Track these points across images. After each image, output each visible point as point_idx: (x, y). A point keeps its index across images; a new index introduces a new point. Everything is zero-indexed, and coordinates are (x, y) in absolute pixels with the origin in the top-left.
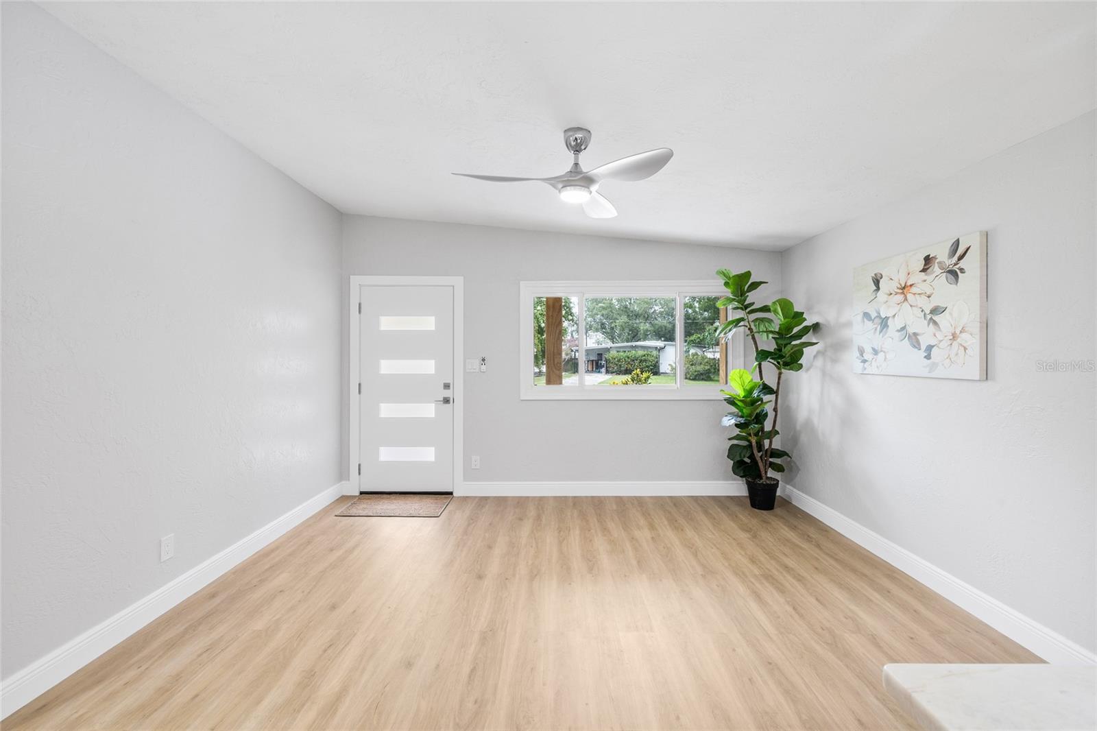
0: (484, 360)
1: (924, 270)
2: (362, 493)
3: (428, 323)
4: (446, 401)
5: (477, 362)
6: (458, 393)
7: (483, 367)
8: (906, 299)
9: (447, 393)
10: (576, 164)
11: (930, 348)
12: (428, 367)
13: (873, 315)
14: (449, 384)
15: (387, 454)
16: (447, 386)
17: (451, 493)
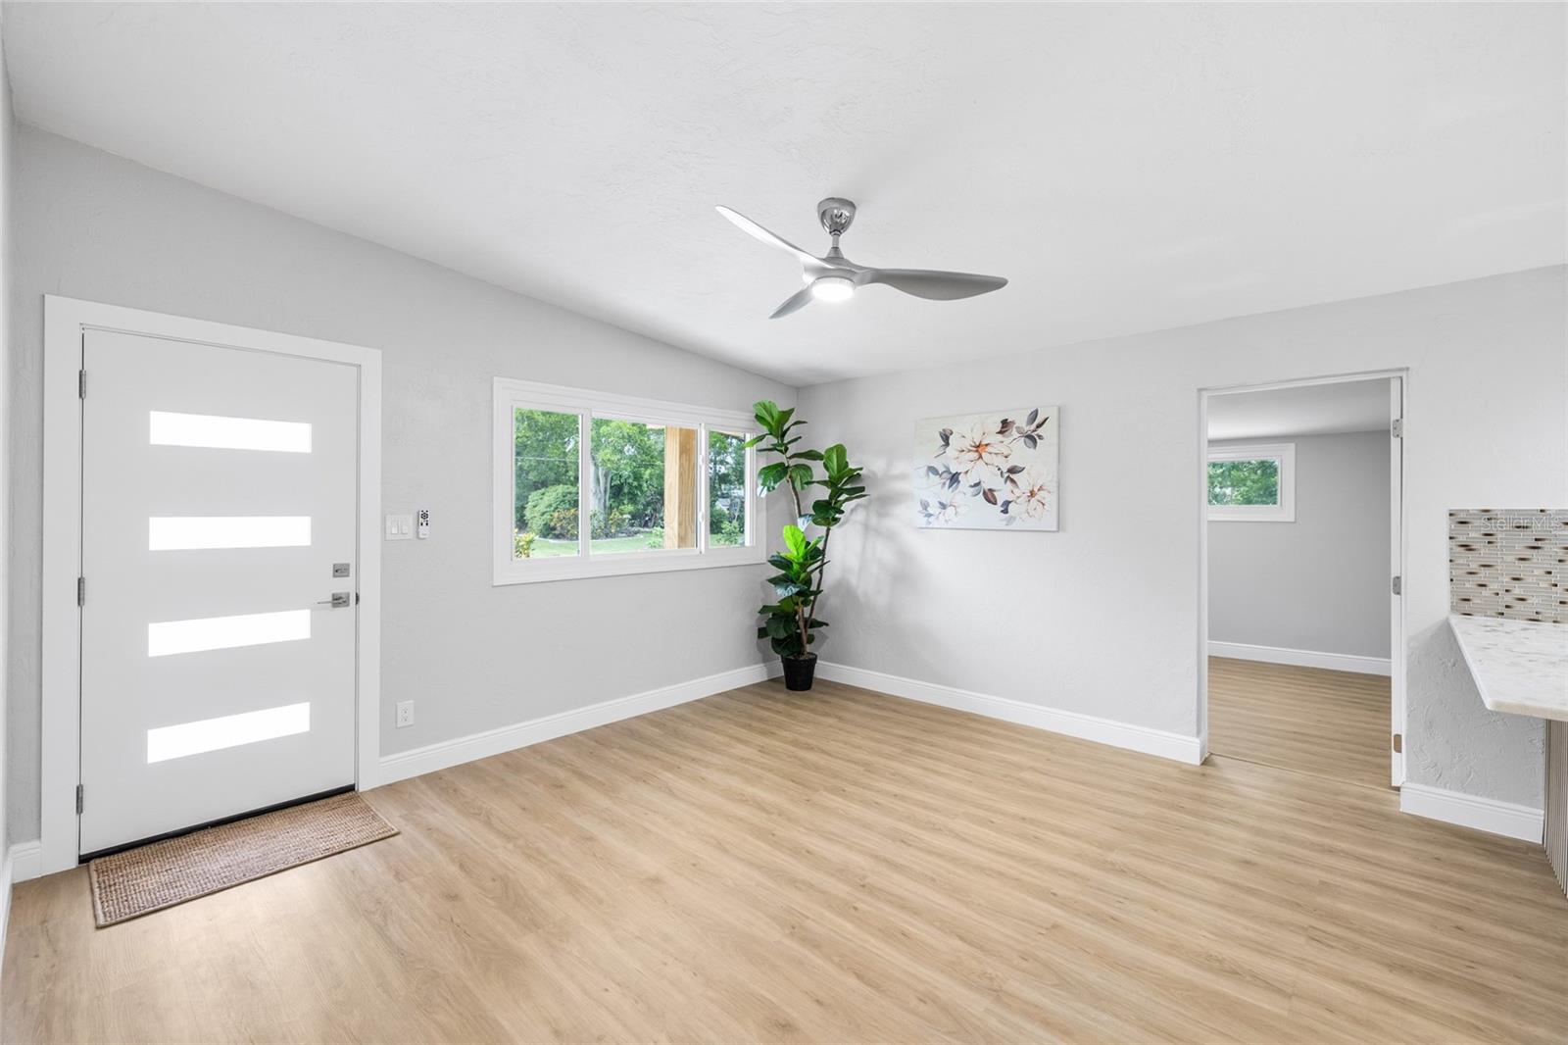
0: (425, 516)
1: (1001, 432)
2: (84, 860)
3: (293, 437)
4: (338, 601)
5: (410, 521)
6: (370, 582)
7: (424, 529)
8: (981, 457)
9: (343, 586)
10: (836, 249)
11: (1007, 503)
12: (292, 531)
13: (941, 469)
14: (348, 565)
15: (167, 744)
16: (340, 571)
17: (351, 788)
